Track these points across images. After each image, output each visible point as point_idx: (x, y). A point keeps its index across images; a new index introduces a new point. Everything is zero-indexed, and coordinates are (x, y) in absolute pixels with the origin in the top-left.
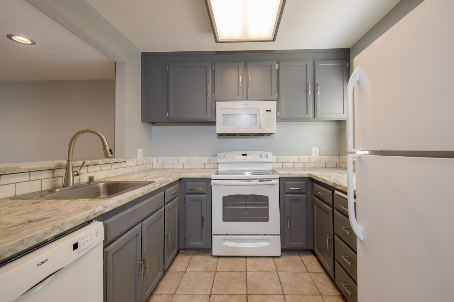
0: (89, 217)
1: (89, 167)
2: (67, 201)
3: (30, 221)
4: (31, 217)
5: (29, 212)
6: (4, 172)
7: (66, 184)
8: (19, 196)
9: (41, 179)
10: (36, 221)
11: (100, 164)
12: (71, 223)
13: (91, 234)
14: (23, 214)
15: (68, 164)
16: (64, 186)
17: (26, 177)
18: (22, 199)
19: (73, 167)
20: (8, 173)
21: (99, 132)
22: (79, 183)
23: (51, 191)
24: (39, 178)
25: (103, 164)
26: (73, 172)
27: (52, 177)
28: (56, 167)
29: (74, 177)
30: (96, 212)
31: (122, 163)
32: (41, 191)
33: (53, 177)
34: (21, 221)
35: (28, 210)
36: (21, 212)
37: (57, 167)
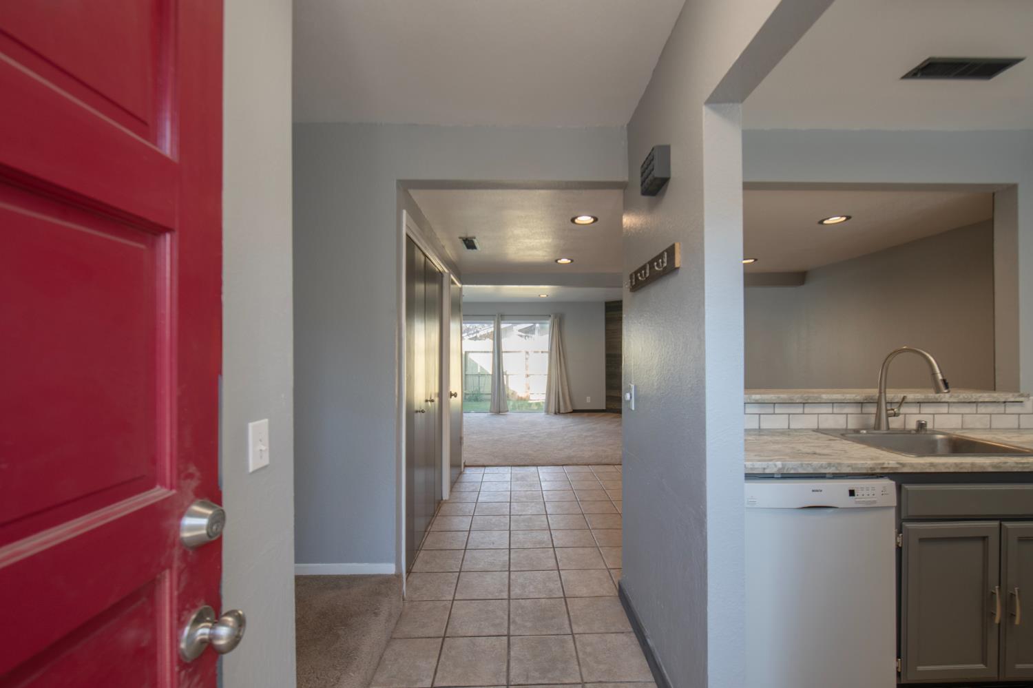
0: (874, 469)
1: (922, 404)
2: (862, 446)
3: (815, 454)
4: (818, 451)
5: (819, 447)
6: (807, 400)
7: (877, 426)
8: (821, 429)
9: (847, 414)
10: (820, 454)
11: (947, 402)
12: (849, 466)
13: (873, 489)
14: (813, 446)
15: (880, 397)
16: (875, 429)
17: (828, 409)
18: (822, 433)
19: (887, 403)
20: (810, 401)
21: (922, 349)
22: (905, 429)
23: (857, 431)
24: (843, 412)
25: (954, 403)
26: (887, 410)
27: (860, 412)
28: (864, 400)
29: (890, 419)
30: (885, 466)
31: (1007, 403)
32: (846, 429)
33: (862, 413)
34: (809, 451)
35: (820, 445)
36: (812, 445)
37: (866, 399)
